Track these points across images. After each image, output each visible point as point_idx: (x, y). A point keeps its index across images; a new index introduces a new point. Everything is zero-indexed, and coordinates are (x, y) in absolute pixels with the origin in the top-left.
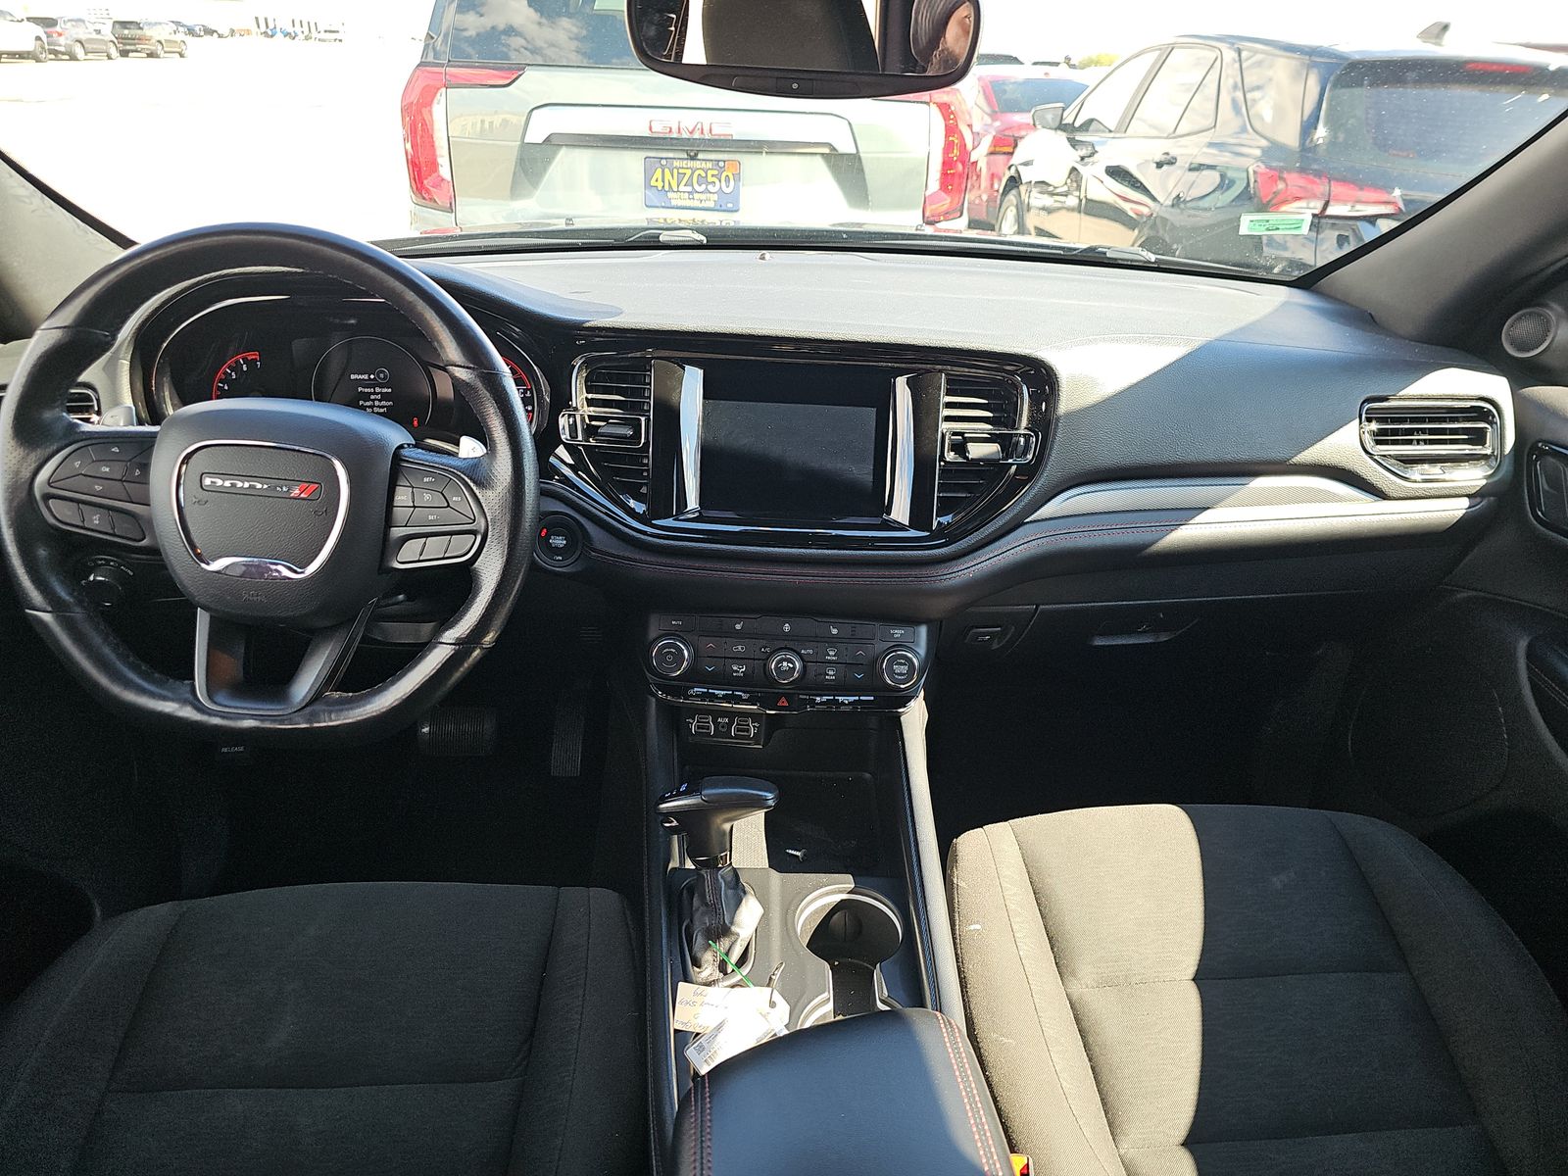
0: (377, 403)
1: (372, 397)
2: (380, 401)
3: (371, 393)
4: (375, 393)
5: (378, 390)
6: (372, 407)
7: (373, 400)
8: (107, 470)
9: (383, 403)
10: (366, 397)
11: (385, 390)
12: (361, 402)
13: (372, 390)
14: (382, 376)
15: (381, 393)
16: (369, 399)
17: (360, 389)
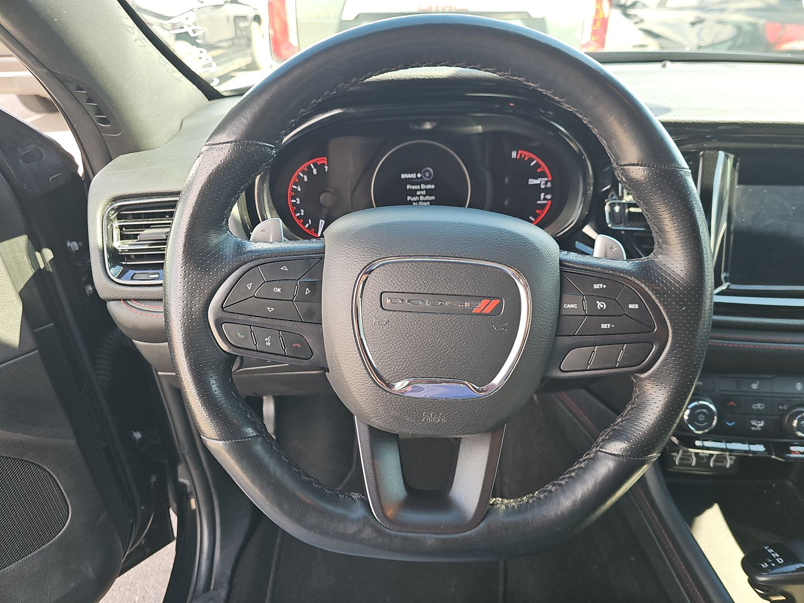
0: (422, 198)
1: (418, 193)
2: (424, 196)
3: (418, 190)
4: (421, 190)
5: (423, 186)
6: (417, 202)
7: (419, 196)
8: (279, 290)
9: (428, 198)
10: (413, 193)
11: (429, 187)
12: (409, 198)
13: (418, 187)
14: (427, 174)
15: (426, 189)
16: (415, 195)
17: (408, 187)
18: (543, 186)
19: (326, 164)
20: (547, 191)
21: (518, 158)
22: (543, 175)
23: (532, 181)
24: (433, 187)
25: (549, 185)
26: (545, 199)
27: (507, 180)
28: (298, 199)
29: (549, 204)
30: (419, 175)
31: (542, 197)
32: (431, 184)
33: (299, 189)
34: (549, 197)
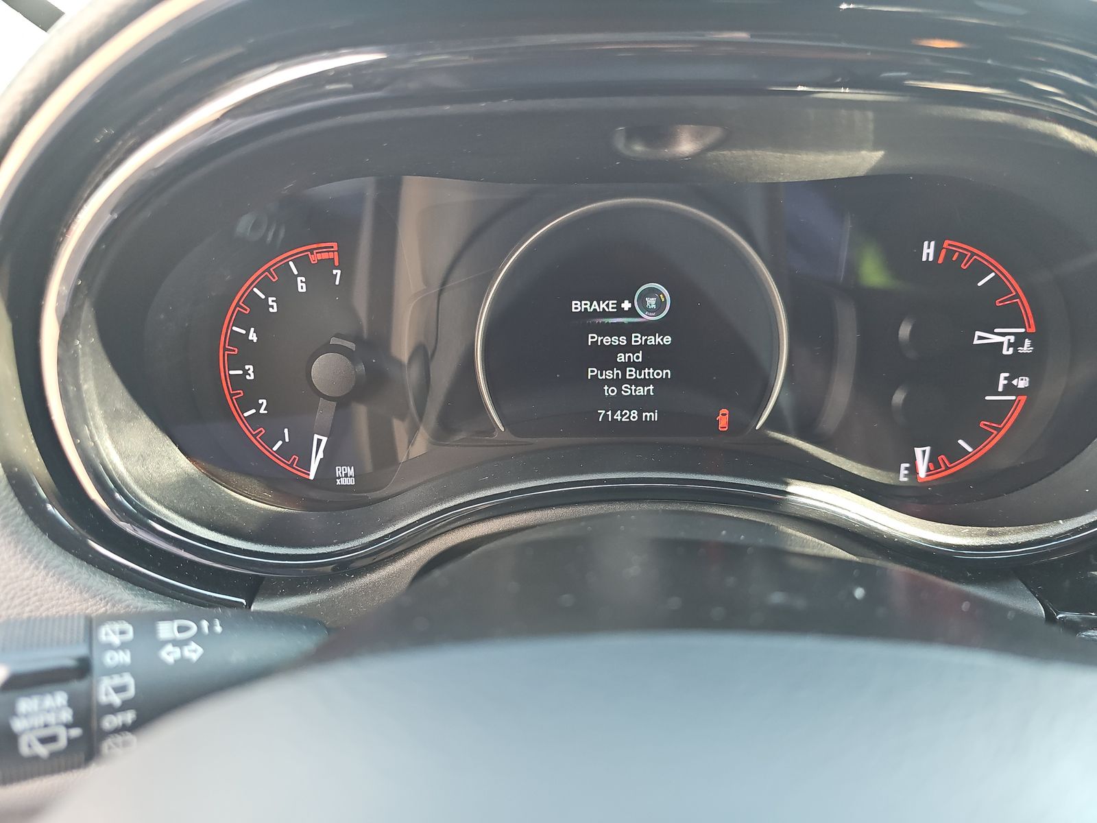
0: (631, 373)
1: (621, 358)
2: (639, 367)
3: (621, 349)
4: (630, 348)
5: (637, 339)
7: (623, 367)
9: (648, 372)
10: (606, 357)
11: (656, 340)
12: (592, 372)
13: (623, 340)
14: (651, 302)
15: (644, 348)
16: (612, 364)
17: (592, 338)
18: (1008, 351)
19: (337, 264)
20: (1016, 365)
21: (940, 261)
22: (1011, 317)
23: (981, 338)
24: (668, 340)
25: (1027, 348)
26: (1009, 389)
27: (905, 331)
28: (250, 368)
29: (1022, 404)
30: (626, 305)
31: (1002, 382)
32: (663, 334)
33: (253, 337)
34: (1022, 383)
